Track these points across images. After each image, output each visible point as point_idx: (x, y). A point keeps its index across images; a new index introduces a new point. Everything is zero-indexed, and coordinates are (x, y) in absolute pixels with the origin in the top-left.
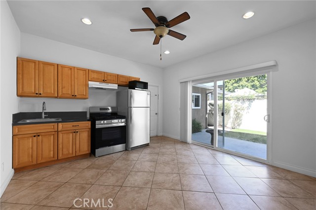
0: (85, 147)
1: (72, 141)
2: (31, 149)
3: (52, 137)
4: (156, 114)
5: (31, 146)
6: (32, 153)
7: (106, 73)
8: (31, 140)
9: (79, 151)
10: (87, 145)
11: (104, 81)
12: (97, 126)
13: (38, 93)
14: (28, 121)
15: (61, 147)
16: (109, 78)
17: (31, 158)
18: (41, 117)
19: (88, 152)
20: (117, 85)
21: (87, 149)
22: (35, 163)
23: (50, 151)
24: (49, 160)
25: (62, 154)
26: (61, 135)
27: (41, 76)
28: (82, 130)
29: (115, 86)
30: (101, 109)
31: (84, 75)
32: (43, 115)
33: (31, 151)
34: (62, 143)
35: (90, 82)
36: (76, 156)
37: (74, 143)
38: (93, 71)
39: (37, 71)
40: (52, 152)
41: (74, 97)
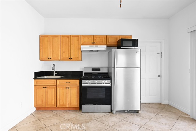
0: (75, 102)
1: (66, 95)
2: (42, 97)
3: (53, 89)
4: (159, 76)
5: (42, 94)
6: (43, 99)
7: (95, 35)
8: (42, 90)
9: (71, 104)
10: (76, 100)
11: (94, 44)
12: (83, 85)
13: (49, 57)
14: (45, 77)
15: (59, 98)
16: (98, 40)
17: (42, 102)
18: (53, 75)
19: (77, 106)
20: (106, 46)
21: (76, 104)
22: (44, 106)
23: (52, 100)
24: (52, 106)
25: (60, 104)
26: (58, 89)
27: (51, 45)
28: (73, 87)
29: (104, 47)
30: (93, 69)
31: (77, 41)
32: (54, 74)
33: (42, 98)
34: (59, 95)
35: (82, 46)
36: (68, 108)
37: (67, 97)
38: (85, 36)
39: (49, 43)
40: (53, 101)
41: (70, 59)
